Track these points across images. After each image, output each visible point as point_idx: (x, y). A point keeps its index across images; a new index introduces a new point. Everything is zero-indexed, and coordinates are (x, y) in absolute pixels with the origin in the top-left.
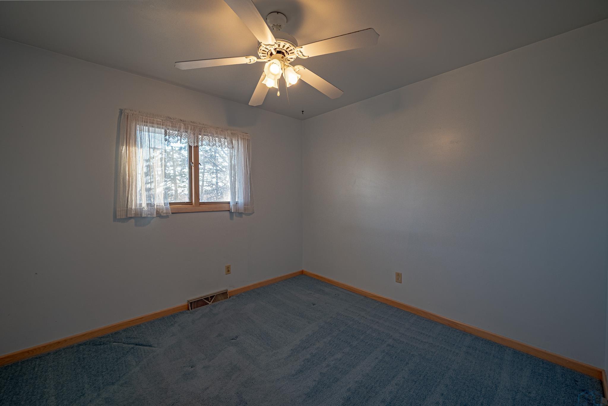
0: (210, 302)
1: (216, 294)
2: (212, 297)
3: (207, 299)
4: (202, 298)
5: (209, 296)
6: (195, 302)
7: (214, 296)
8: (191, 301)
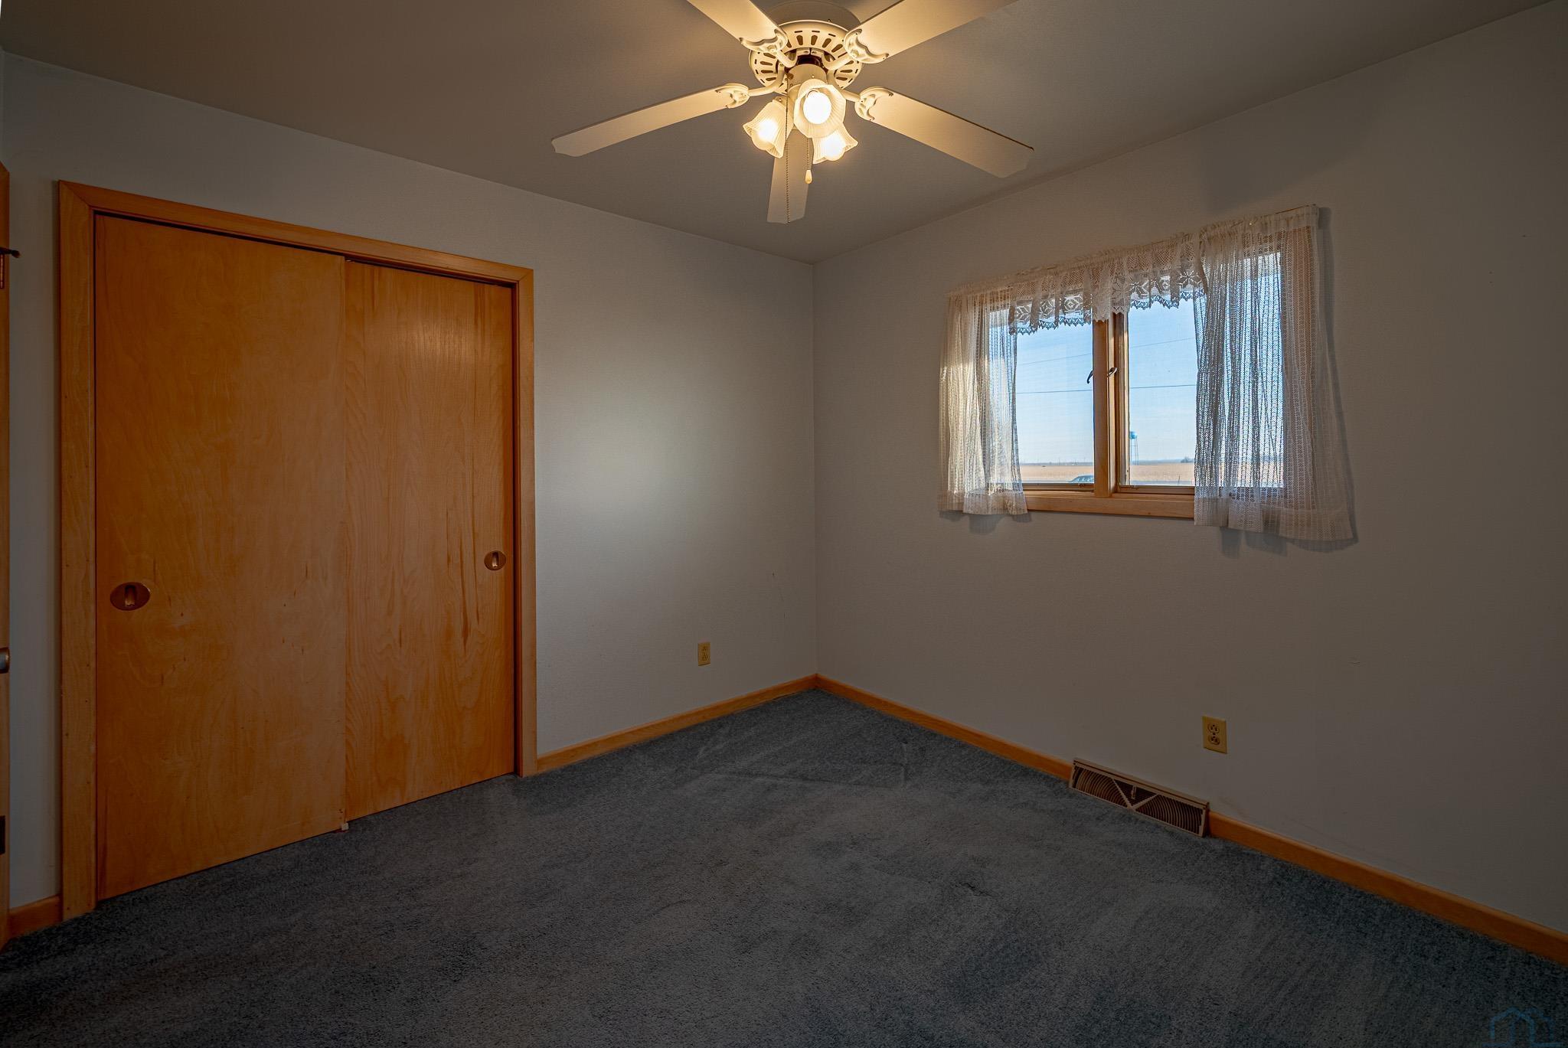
0: (1133, 802)
1: (1158, 793)
2: (1142, 794)
3: (1127, 788)
4: (1113, 777)
5: (1135, 785)
6: (1089, 773)
7: (1151, 794)
8: (1081, 766)
